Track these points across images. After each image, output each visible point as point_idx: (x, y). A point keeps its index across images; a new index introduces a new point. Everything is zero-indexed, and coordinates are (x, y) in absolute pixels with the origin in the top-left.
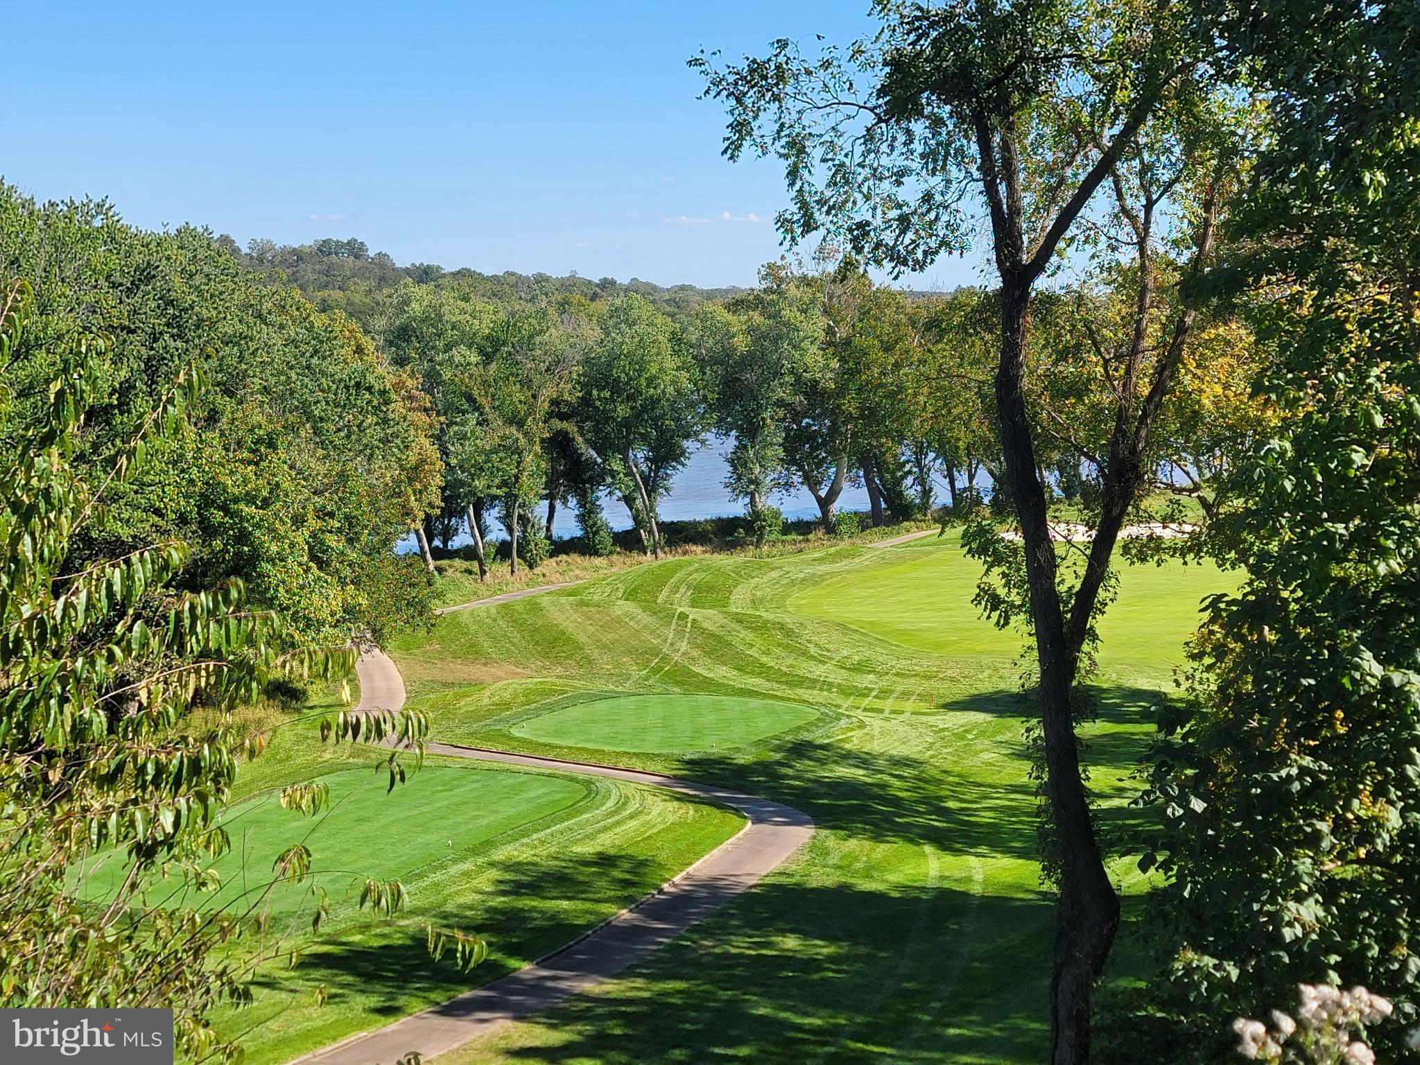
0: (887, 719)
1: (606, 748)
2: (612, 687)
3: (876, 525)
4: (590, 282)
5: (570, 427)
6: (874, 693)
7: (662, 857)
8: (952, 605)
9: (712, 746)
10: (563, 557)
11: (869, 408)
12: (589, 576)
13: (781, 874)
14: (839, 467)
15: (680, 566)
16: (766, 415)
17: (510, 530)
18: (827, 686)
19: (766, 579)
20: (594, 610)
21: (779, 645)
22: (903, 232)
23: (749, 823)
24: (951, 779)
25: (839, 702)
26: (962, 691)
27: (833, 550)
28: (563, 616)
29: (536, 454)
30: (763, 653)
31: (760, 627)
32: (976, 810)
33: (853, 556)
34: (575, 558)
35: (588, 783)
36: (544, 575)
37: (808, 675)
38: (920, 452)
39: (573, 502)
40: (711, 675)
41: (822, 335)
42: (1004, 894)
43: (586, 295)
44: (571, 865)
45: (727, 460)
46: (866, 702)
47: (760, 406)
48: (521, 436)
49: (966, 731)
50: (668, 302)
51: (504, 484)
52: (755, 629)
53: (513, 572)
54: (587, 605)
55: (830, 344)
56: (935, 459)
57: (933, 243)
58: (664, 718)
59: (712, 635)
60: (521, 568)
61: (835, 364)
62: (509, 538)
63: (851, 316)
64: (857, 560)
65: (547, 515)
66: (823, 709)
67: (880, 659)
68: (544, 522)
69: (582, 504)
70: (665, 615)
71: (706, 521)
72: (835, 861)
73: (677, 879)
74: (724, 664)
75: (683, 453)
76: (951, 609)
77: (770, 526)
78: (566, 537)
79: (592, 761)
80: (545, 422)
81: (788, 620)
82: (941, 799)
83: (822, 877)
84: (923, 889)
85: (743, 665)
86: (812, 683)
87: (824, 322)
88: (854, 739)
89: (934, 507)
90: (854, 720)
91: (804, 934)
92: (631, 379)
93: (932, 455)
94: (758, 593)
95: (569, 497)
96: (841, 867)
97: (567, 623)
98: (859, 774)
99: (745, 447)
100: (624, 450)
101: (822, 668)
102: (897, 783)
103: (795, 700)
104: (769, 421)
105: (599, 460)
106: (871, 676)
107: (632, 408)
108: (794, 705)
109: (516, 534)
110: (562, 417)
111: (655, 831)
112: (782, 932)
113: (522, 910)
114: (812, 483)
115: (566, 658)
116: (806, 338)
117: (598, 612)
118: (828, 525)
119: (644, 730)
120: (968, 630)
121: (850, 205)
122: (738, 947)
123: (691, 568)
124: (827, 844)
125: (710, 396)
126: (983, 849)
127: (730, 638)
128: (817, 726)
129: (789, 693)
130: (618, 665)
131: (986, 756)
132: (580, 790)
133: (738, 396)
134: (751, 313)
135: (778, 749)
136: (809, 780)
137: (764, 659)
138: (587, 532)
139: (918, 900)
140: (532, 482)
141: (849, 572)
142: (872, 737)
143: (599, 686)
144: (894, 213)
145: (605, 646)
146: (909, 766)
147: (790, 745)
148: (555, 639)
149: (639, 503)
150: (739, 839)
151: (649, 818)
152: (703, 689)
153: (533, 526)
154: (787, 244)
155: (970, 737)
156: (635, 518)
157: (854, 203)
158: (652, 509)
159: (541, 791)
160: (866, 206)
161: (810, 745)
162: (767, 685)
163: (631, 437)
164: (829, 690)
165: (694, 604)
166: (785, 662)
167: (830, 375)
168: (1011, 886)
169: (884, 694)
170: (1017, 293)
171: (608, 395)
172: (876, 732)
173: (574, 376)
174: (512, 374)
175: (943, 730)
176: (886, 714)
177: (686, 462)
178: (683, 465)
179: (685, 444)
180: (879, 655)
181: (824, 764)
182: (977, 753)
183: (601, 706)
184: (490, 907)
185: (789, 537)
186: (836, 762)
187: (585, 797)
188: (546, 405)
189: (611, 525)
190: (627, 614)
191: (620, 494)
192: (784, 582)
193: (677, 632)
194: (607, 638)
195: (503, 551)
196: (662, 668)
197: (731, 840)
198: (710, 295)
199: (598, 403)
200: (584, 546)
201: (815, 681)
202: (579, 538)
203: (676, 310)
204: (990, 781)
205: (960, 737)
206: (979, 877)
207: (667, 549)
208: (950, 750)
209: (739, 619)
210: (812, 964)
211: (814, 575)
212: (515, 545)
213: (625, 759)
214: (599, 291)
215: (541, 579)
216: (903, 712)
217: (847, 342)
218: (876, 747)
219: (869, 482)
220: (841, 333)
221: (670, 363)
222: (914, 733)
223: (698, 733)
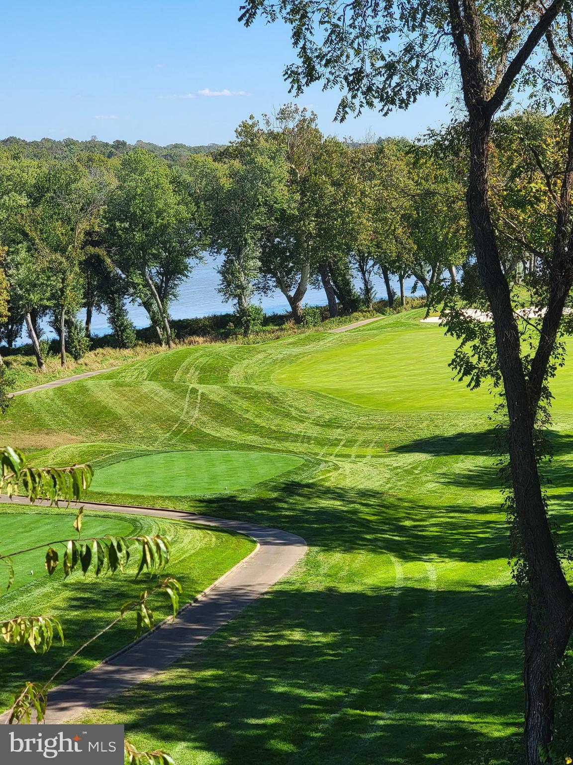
0: (354, 462)
1: (145, 494)
2: (144, 447)
3: (332, 316)
4: (107, 144)
5: (101, 251)
6: (342, 443)
7: (195, 574)
8: (396, 374)
9: (224, 488)
10: (100, 350)
11: (324, 229)
12: (119, 365)
13: (285, 583)
14: (303, 274)
15: (189, 353)
16: (247, 236)
17: (59, 331)
18: (307, 439)
19: (254, 360)
20: (127, 389)
21: (268, 410)
22: (390, 77)
23: (258, 545)
24: (406, 504)
25: (317, 450)
26: (407, 438)
27: (303, 336)
28: (105, 395)
29: (76, 274)
30: (257, 416)
31: (253, 397)
32: (425, 526)
33: (319, 340)
34: (108, 350)
35: (134, 521)
36: (86, 364)
37: (292, 431)
38: (363, 261)
39: (105, 308)
40: (218, 435)
41: (287, 176)
42: (452, 588)
43: (104, 154)
44: (125, 583)
45: (219, 272)
46: (337, 450)
47: (242, 230)
48: (64, 260)
49: (413, 468)
50: (165, 156)
51: (53, 296)
52: (249, 398)
53: (63, 363)
54: (122, 386)
55: (292, 182)
56: (373, 266)
57: (414, 85)
58: (186, 469)
59: (217, 405)
60: (70, 361)
61: (297, 197)
62: (58, 338)
63: (308, 159)
64: (321, 343)
65: (86, 319)
66: (306, 457)
67: (345, 417)
68: (84, 325)
69: (112, 309)
70: (181, 391)
71: (205, 318)
72: (325, 571)
73: (207, 591)
74: (227, 426)
75: (186, 267)
76: (395, 377)
77: (254, 320)
78: (101, 335)
79: (135, 504)
80: (82, 249)
81: (274, 391)
82: (398, 519)
83: (316, 584)
84: (393, 589)
85: (242, 426)
86: (296, 438)
87: (287, 166)
88: (332, 478)
89: (375, 301)
90: (330, 464)
91: (306, 627)
92: (144, 213)
93: (371, 263)
94: (249, 371)
95: (102, 305)
96: (330, 576)
97: (107, 400)
98: (337, 504)
99: (232, 261)
100: (142, 267)
101: (302, 426)
102: (367, 510)
103: (283, 451)
104: (249, 241)
105: (123, 276)
106: (339, 431)
107: (147, 235)
108: (284, 455)
109: (64, 334)
110: (94, 244)
111: (187, 555)
112: (291, 627)
113: (91, 621)
114: (284, 286)
115: (108, 426)
116: (275, 178)
117: (131, 391)
118: (296, 318)
119: (173, 478)
120: (409, 392)
121: (344, 58)
122: (258, 640)
123: (198, 354)
124: (318, 558)
125: (204, 223)
126: (433, 556)
127: (230, 406)
128: (303, 470)
129: (278, 445)
130: (148, 430)
131: (431, 486)
132: (129, 527)
133: (225, 223)
134: (232, 161)
135: (275, 489)
136: (300, 510)
137: (257, 421)
138: (116, 331)
139: (388, 598)
140: (74, 296)
141: (317, 352)
142: (345, 476)
143: (135, 446)
144: (380, 64)
145: (137, 416)
146: (373, 496)
147: (284, 486)
148: (99, 413)
149: (155, 307)
150: (252, 558)
151: (182, 545)
152: (213, 446)
153: (76, 328)
154: (294, 91)
155: (417, 472)
156: (152, 319)
157: (348, 57)
158: (165, 312)
159: (99, 529)
160: (357, 59)
161: (299, 485)
162: (262, 440)
163: (147, 257)
164: (308, 442)
165: (201, 381)
166: (273, 422)
167: (293, 205)
168: (458, 583)
169: (350, 443)
170: (481, 124)
171: (127, 225)
172: (347, 472)
173: (101, 212)
174: (55, 213)
175: (397, 468)
176: (353, 458)
177: (189, 274)
178: (187, 276)
179: (188, 261)
180: (344, 413)
181: (310, 498)
182: (423, 484)
183: (138, 462)
184: (67, 620)
185: (268, 328)
186: (318, 497)
187: (133, 532)
188: (82, 236)
189: (134, 325)
190: (152, 391)
191: (140, 301)
192: (268, 361)
193: (190, 403)
194: (138, 410)
195: (55, 348)
196: (181, 431)
197: (246, 559)
198: (197, 150)
199: (120, 232)
200: (116, 341)
201: (297, 436)
202: (110, 335)
203: (172, 163)
204: (434, 504)
205: (409, 472)
206: (433, 577)
207: (177, 341)
208: (403, 483)
209: (237, 392)
210: (316, 650)
211: (290, 355)
212: (63, 343)
213: (160, 502)
214: (113, 150)
215: (84, 367)
216: (365, 456)
217: (305, 180)
218: (348, 483)
219: (326, 284)
220: (301, 173)
221: (172, 199)
222: (376, 472)
223: (214, 479)
